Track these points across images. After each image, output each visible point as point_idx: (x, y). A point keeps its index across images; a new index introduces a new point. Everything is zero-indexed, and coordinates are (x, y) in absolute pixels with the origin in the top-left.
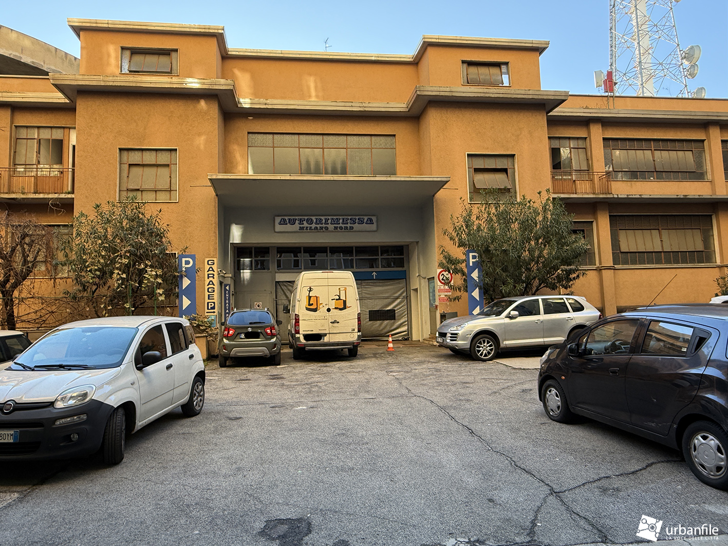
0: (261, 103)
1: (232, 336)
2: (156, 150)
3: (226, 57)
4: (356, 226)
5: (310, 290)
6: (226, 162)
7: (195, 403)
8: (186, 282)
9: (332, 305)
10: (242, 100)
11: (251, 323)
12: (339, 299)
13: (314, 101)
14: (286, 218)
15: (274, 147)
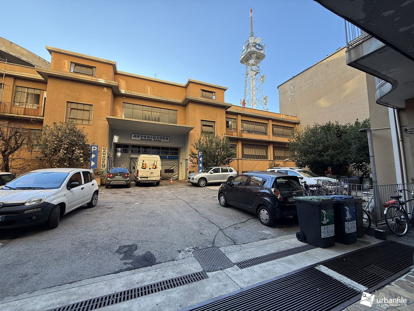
0: (129, 93)
1: (111, 177)
2: (84, 104)
3: (116, 73)
4: (162, 140)
5: (143, 161)
6: (113, 112)
7: (93, 202)
8: (93, 156)
9: (151, 167)
10: (121, 90)
11: (119, 172)
12: (154, 165)
13: (149, 95)
14: (136, 135)
15: (133, 109)
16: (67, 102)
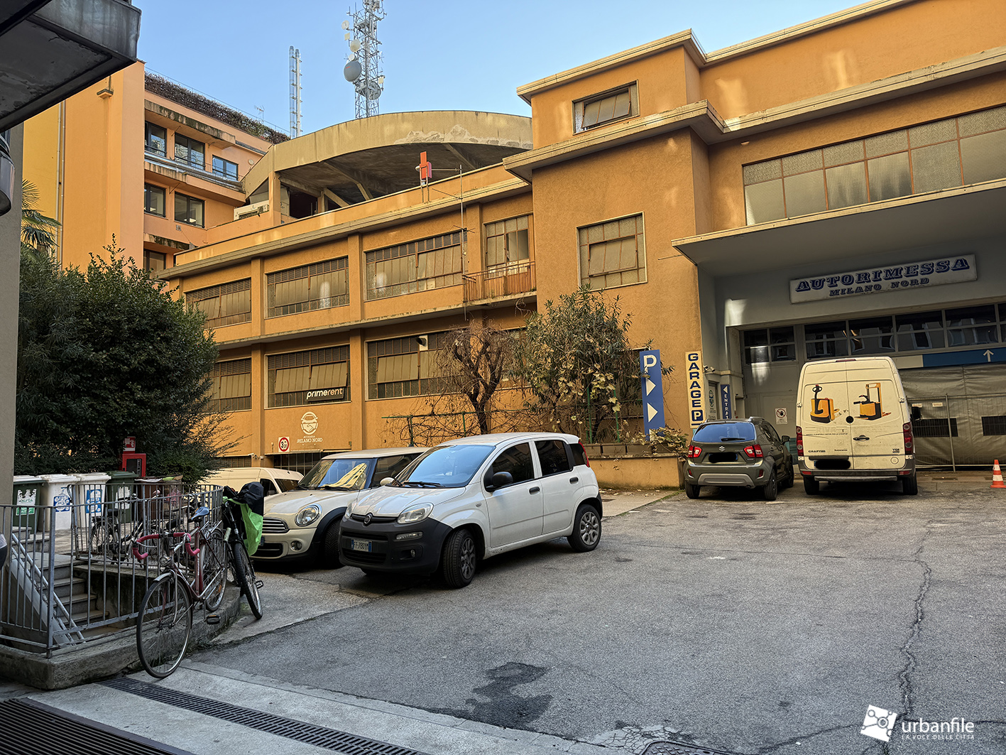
0: (756, 119)
1: (699, 456)
2: (618, 220)
3: (703, 67)
4: (934, 277)
5: (818, 389)
6: (710, 211)
8: (650, 386)
9: (856, 411)
10: (728, 122)
11: (723, 440)
12: (868, 401)
13: (846, 90)
14: (808, 280)
15: (783, 177)
16: (580, 229)
